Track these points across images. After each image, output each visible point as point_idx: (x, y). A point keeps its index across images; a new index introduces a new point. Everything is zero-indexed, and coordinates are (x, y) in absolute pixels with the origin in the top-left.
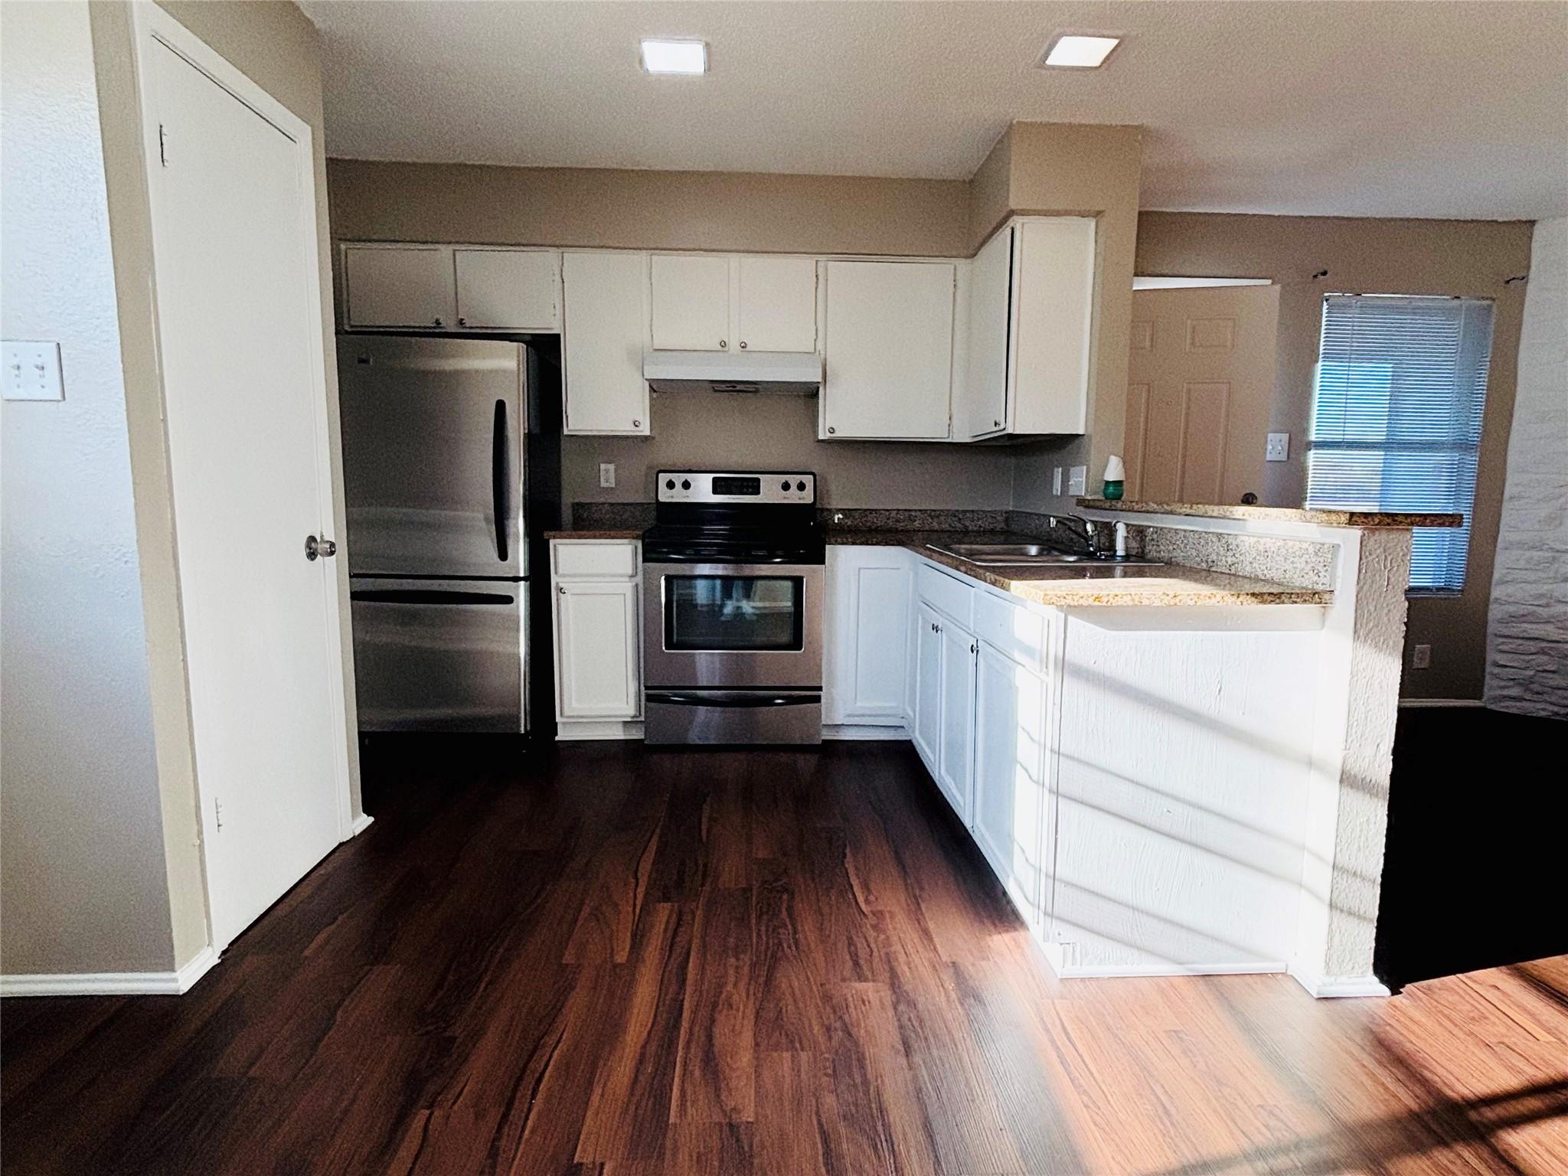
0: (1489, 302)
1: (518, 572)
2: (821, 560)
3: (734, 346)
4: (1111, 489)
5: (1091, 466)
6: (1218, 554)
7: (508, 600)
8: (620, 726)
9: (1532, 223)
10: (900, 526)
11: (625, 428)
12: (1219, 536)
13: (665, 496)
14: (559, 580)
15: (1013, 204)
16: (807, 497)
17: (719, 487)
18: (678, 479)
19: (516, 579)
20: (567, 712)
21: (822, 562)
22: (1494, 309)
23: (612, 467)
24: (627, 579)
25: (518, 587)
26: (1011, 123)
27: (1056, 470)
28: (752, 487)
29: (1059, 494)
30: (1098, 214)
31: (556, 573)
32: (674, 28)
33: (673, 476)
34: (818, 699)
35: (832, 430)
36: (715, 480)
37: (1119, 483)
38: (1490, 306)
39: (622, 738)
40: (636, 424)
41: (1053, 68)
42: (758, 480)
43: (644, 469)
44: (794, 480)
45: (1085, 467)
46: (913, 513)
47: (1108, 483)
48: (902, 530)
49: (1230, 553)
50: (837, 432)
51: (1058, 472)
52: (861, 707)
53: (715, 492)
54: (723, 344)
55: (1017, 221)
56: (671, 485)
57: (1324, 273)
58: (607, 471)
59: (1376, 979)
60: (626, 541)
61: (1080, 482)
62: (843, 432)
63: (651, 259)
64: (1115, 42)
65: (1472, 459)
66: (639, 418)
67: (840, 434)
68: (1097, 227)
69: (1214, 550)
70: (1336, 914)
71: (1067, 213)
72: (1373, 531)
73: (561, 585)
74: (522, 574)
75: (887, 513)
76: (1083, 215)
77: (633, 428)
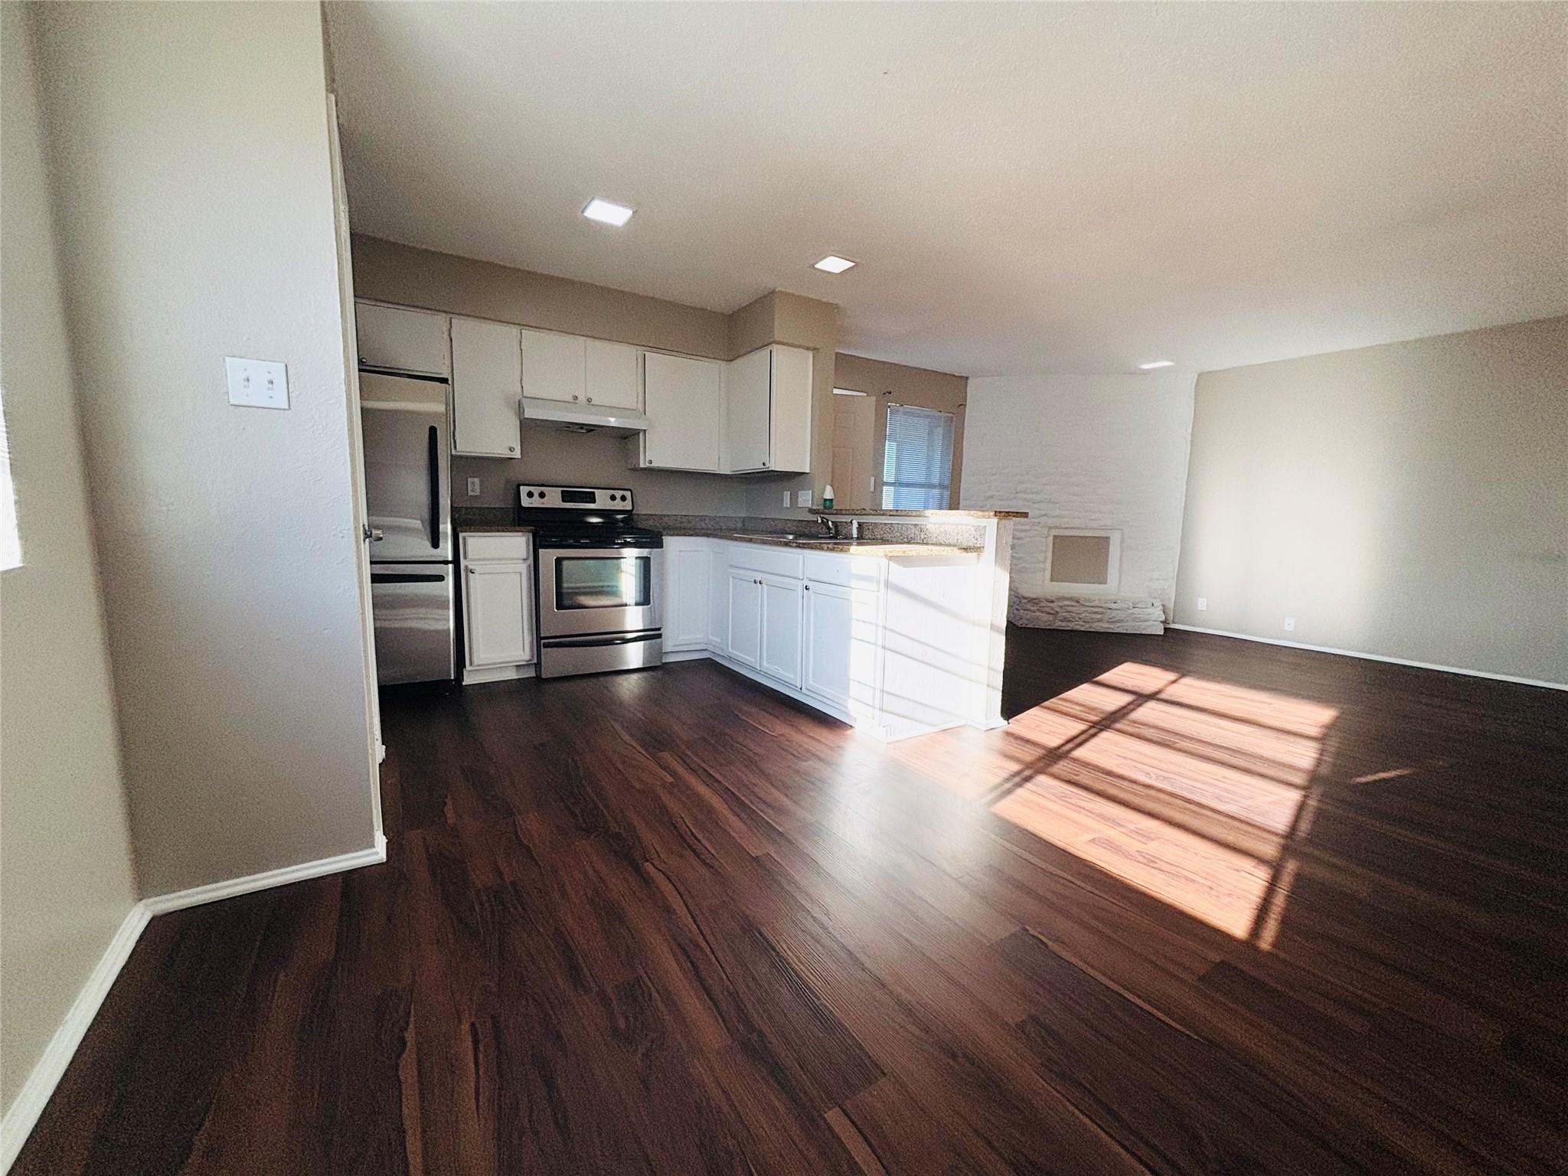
0: (952, 415)
1: (447, 557)
2: (660, 545)
3: (582, 398)
4: (828, 503)
5: (816, 490)
6: (915, 534)
7: (440, 578)
8: (514, 669)
9: (967, 378)
11: (501, 451)
12: (916, 525)
13: (526, 502)
14: (467, 563)
15: (777, 337)
16: (627, 505)
17: (567, 496)
18: (536, 490)
19: (446, 562)
20: (476, 661)
21: (662, 547)
22: (954, 419)
23: (477, 480)
24: (522, 561)
25: (448, 567)
26: (774, 290)
27: (785, 492)
28: (590, 498)
29: (789, 506)
30: (814, 349)
31: (465, 558)
32: (614, 196)
33: (532, 489)
34: (660, 636)
35: (651, 462)
36: (562, 492)
37: (831, 500)
38: (952, 417)
39: (516, 677)
40: (511, 449)
41: (817, 269)
42: (594, 493)
43: (502, 484)
44: (618, 494)
45: (810, 492)
46: (691, 518)
47: (826, 500)
49: (923, 533)
50: (653, 462)
51: (787, 494)
52: (683, 639)
53: (563, 501)
54: (576, 398)
55: (775, 347)
56: (530, 495)
57: (890, 393)
58: (473, 483)
59: (1002, 719)
60: (520, 534)
61: (806, 499)
62: (659, 463)
63: (521, 333)
64: (852, 264)
65: (947, 493)
66: (513, 446)
67: (654, 465)
68: (813, 357)
69: (913, 531)
70: (989, 689)
71: (800, 347)
72: (1001, 519)
73: (470, 567)
74: (450, 559)
76: (808, 349)
77: (509, 452)
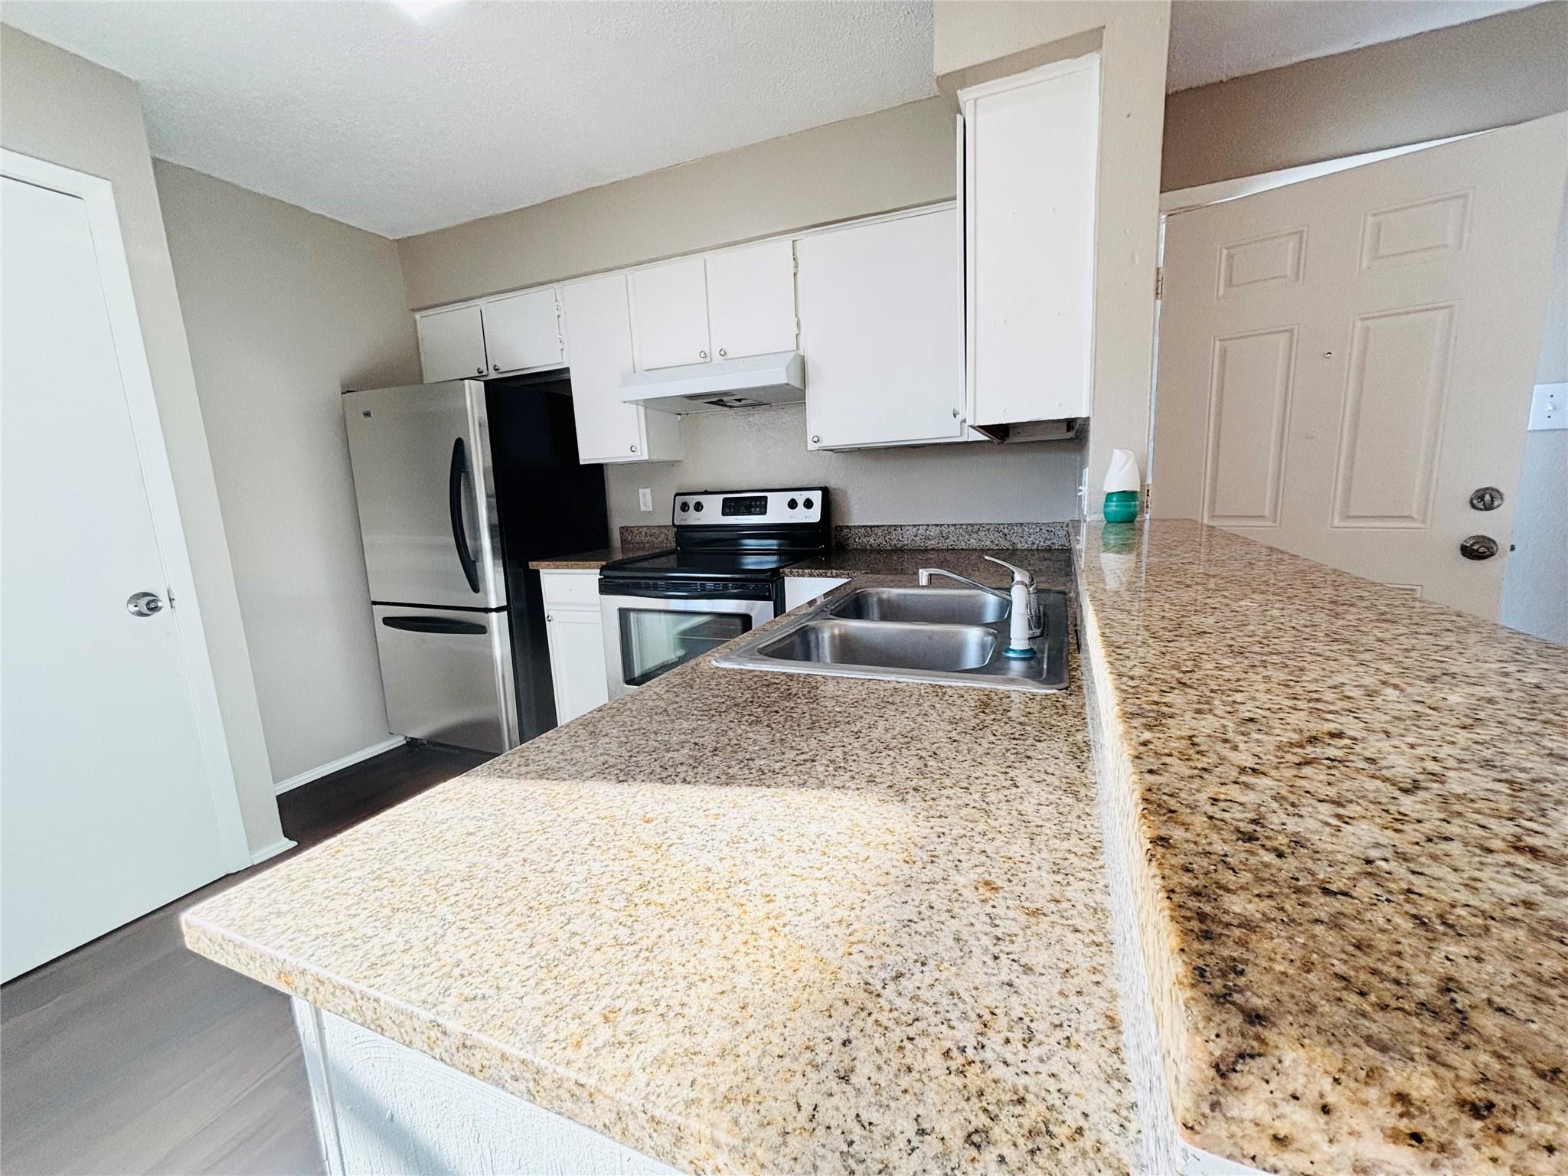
1: (494, 602)
3: (713, 353)
7: (481, 629)
10: (930, 544)
13: (679, 519)
14: (548, 607)
16: (814, 516)
17: (728, 508)
18: (692, 500)
19: (491, 609)
23: (648, 491)
24: (598, 609)
25: (495, 616)
28: (760, 506)
31: (546, 601)
33: (687, 499)
35: (817, 439)
36: (725, 501)
40: (632, 449)
42: (765, 499)
44: (800, 497)
48: (933, 549)
50: (822, 440)
53: (724, 514)
54: (705, 354)
56: (684, 508)
58: (645, 495)
66: (637, 444)
73: (548, 613)
74: (499, 605)
75: (915, 529)
